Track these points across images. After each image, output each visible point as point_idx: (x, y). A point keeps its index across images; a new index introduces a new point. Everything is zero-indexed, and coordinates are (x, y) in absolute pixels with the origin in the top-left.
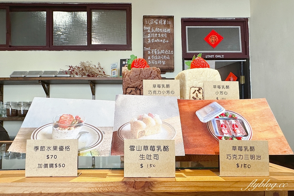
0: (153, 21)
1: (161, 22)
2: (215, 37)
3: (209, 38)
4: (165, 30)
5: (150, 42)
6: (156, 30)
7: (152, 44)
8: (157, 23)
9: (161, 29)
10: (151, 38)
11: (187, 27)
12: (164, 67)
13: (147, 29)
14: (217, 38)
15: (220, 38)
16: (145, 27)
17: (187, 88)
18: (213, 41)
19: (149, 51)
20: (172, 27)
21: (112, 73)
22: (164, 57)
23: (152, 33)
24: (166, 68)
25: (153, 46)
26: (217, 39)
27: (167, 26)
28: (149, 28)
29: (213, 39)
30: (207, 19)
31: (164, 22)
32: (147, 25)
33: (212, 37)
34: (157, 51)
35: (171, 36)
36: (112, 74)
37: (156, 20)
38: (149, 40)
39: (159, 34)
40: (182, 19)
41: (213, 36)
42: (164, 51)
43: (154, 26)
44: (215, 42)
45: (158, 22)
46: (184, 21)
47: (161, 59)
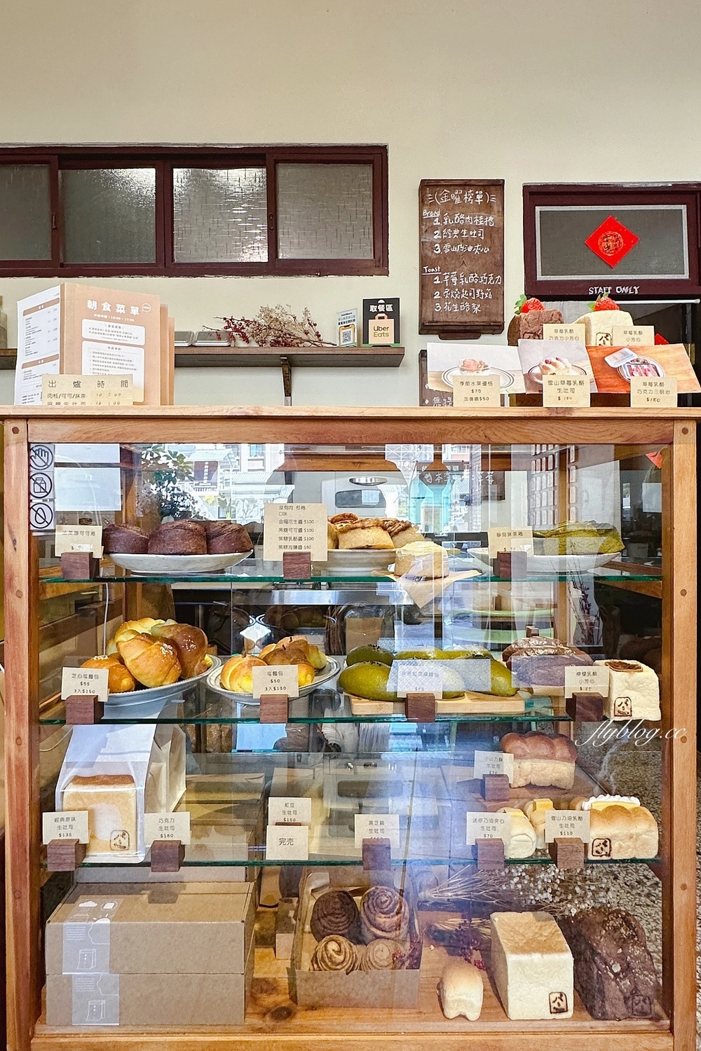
0: (448, 194)
1: (468, 197)
2: (615, 236)
3: (600, 240)
4: (480, 220)
5: (439, 251)
6: (456, 218)
7: (445, 259)
8: (458, 201)
9: (468, 218)
10: (443, 243)
11: (538, 209)
12: (478, 320)
13: (431, 216)
14: (622, 240)
15: (630, 240)
16: (425, 212)
17: (593, 334)
18: (609, 247)
19: (437, 278)
20: (498, 212)
21: (342, 338)
22: (476, 293)
23: (447, 227)
24: (483, 322)
25: (447, 262)
26: (620, 243)
27: (487, 207)
28: (438, 215)
29: (611, 243)
30: (594, 186)
31: (478, 197)
32: (433, 205)
33: (606, 237)
34: (458, 276)
35: (495, 235)
36: (342, 340)
37: (457, 193)
38: (436, 246)
39: (465, 232)
40: (526, 188)
41: (610, 233)
42: (476, 276)
43: (450, 208)
44: (616, 249)
45: (462, 197)
46: (530, 192)
47: (470, 300)
